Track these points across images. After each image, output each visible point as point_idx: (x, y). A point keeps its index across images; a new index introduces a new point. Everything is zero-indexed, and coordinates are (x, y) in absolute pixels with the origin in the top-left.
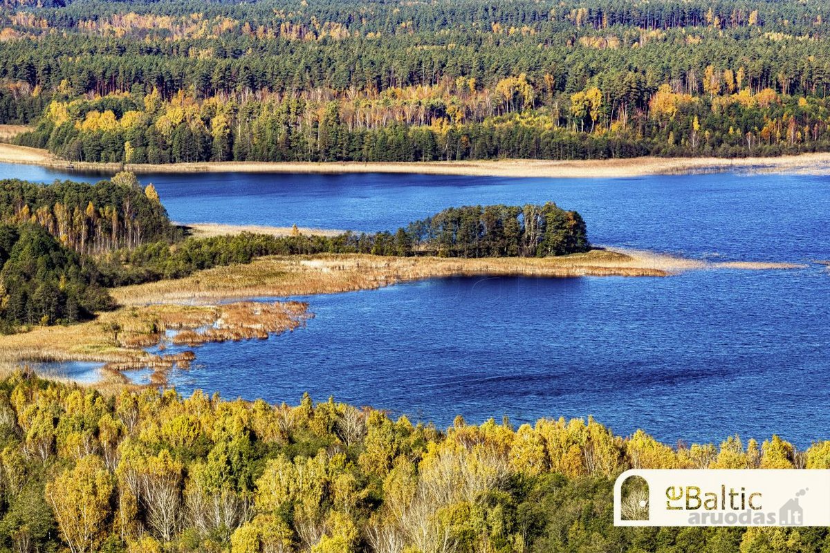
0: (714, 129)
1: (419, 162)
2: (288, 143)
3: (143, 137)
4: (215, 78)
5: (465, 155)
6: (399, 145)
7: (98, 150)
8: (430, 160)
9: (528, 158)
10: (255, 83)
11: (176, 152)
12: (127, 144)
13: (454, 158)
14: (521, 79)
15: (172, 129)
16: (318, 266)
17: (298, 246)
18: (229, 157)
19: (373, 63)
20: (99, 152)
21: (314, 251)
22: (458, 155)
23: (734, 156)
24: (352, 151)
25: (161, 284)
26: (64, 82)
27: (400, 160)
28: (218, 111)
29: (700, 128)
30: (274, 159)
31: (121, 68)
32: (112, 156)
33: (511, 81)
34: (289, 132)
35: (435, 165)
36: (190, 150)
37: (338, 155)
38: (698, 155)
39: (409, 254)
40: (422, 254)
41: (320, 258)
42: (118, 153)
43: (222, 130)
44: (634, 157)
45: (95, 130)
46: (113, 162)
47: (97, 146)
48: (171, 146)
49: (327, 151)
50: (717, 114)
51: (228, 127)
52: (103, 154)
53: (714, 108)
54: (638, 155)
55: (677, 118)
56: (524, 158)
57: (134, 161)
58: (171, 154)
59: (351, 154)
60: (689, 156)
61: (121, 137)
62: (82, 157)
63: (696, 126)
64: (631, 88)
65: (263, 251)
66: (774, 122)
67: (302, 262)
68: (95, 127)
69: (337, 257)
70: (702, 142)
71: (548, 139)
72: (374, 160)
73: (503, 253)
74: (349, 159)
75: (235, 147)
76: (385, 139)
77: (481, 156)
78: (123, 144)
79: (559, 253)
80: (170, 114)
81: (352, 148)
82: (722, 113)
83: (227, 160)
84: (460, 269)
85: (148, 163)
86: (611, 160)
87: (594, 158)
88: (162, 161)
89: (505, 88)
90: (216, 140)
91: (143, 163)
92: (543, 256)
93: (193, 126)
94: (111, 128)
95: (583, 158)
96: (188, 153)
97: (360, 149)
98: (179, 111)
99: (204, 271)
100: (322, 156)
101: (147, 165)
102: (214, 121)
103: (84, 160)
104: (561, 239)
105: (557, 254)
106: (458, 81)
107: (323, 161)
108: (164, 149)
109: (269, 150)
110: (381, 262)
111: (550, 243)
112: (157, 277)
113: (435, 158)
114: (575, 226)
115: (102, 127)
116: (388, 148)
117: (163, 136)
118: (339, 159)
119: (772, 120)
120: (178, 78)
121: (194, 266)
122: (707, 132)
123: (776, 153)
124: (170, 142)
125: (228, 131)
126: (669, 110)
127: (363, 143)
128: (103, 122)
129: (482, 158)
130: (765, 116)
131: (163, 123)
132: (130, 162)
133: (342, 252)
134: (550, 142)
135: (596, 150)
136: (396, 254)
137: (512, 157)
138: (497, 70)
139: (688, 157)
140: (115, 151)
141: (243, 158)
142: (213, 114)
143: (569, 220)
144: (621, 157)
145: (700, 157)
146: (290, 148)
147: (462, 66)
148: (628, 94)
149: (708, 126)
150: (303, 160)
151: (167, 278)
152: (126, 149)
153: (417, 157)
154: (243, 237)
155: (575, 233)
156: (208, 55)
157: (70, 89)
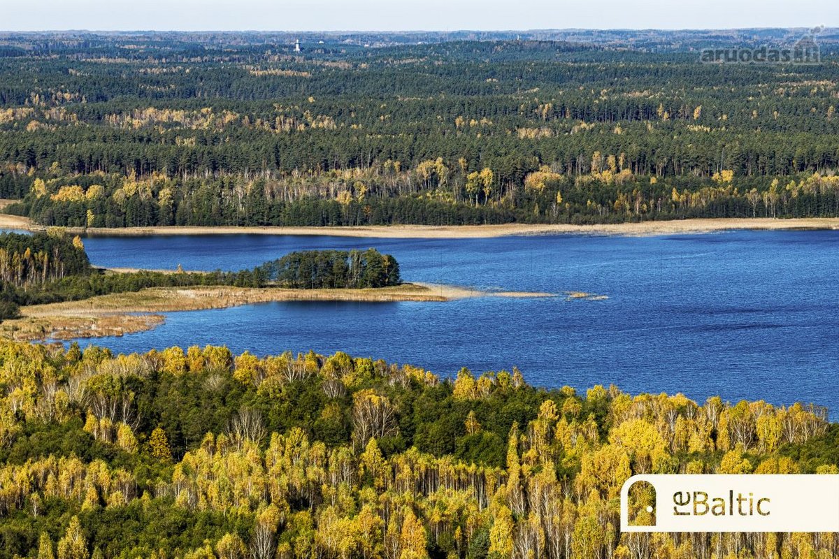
0: (575, 202)
1: (325, 227)
2: (221, 211)
3: (102, 206)
4: (183, 160)
5: (364, 221)
6: (310, 214)
7: (66, 217)
8: (336, 225)
9: (415, 224)
10: (217, 166)
11: (129, 218)
12: (89, 211)
13: (355, 224)
14: (437, 162)
15: (126, 199)
16: (190, 294)
17: (179, 280)
18: (173, 223)
19: (321, 149)
20: (67, 218)
21: (191, 284)
22: (358, 221)
23: (585, 223)
24: (272, 218)
25: (64, 304)
26: (55, 164)
27: (310, 225)
28: (165, 185)
29: (562, 201)
30: (208, 224)
31: (105, 153)
32: (76, 221)
33: (428, 163)
34: (221, 203)
35: (338, 229)
36: (140, 216)
37: (261, 221)
38: (557, 222)
39: (261, 287)
40: (272, 286)
41: (194, 289)
42: (82, 219)
43: (167, 201)
44: (503, 224)
45: (64, 200)
46: (77, 226)
47: (65, 213)
48: (125, 213)
49: (251, 218)
50: (579, 190)
51: (172, 199)
52: (69, 220)
53: (577, 184)
54: (505, 222)
55: (544, 192)
56: (413, 224)
57: (94, 225)
58: (125, 220)
59: (271, 220)
60: (549, 223)
61: (84, 206)
62: (52, 222)
63: (559, 200)
64: (517, 169)
65: (151, 284)
66: (625, 196)
67: (178, 291)
68: (65, 199)
69: (207, 288)
70: (561, 212)
71: (432, 208)
72: (289, 225)
73: (332, 285)
74: (269, 225)
75: (177, 214)
76: (298, 208)
77: (377, 223)
78: (86, 212)
79: (375, 286)
80: (126, 188)
81: (272, 215)
82: (583, 189)
83: (171, 225)
84: (296, 297)
85: (105, 227)
86: (482, 226)
87: (469, 224)
88: (116, 226)
89: (424, 169)
90: (162, 209)
91: (101, 227)
92: (361, 288)
93: (143, 197)
94: (77, 199)
95: (460, 224)
96: (138, 219)
97: (278, 216)
98: (134, 185)
99: (101, 296)
100: (247, 221)
101: (104, 229)
102: (161, 193)
103: (54, 224)
104: (376, 275)
105: (374, 287)
106: (386, 164)
107: (248, 225)
108: (119, 216)
109: (204, 217)
110: (239, 292)
111: (369, 279)
112: (61, 300)
113: (340, 224)
114: (389, 266)
115: (70, 198)
116: (300, 216)
117: (118, 205)
118: (262, 224)
119: (624, 195)
120: (154, 161)
121: (93, 292)
122: (567, 204)
123: (619, 220)
124: (124, 210)
125: (172, 201)
126: (539, 186)
127: (281, 212)
128: (70, 194)
129: (378, 224)
130: (618, 191)
131: (118, 195)
132: (91, 226)
133: (212, 285)
134: (433, 211)
135: (471, 217)
136: (252, 286)
137: (404, 223)
138: (424, 155)
139: (547, 223)
140: (80, 218)
141: (183, 224)
142: (160, 188)
143: (385, 261)
144: (491, 224)
145: (557, 223)
146: (222, 215)
147: (395, 152)
148: (514, 174)
149: (568, 200)
150: (232, 224)
151: (69, 300)
152: (88, 215)
153: (324, 222)
154: (140, 274)
155: (389, 271)
156: (192, 143)
157: (59, 169)
